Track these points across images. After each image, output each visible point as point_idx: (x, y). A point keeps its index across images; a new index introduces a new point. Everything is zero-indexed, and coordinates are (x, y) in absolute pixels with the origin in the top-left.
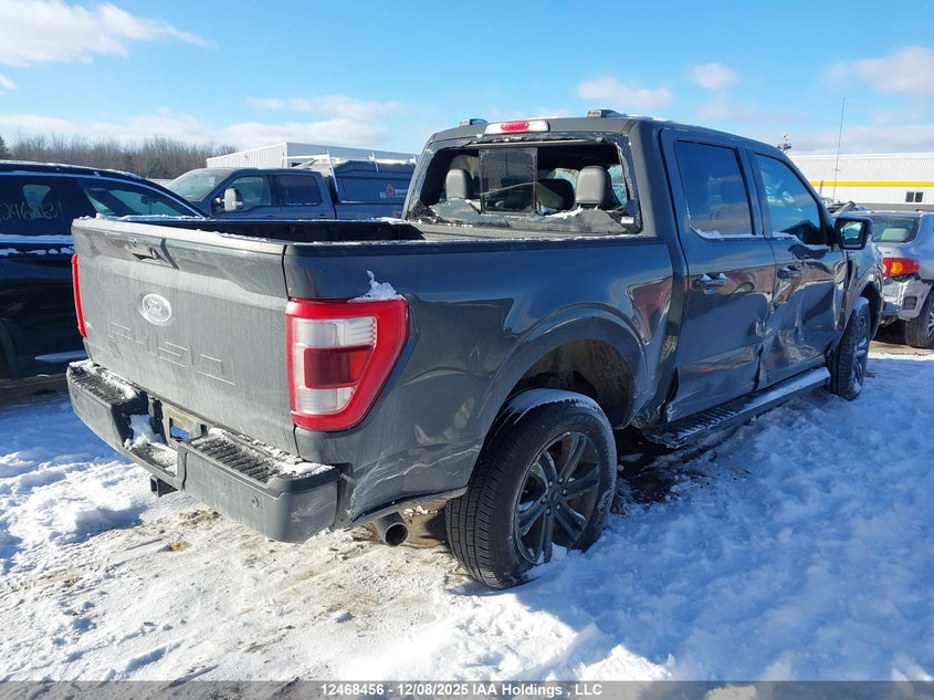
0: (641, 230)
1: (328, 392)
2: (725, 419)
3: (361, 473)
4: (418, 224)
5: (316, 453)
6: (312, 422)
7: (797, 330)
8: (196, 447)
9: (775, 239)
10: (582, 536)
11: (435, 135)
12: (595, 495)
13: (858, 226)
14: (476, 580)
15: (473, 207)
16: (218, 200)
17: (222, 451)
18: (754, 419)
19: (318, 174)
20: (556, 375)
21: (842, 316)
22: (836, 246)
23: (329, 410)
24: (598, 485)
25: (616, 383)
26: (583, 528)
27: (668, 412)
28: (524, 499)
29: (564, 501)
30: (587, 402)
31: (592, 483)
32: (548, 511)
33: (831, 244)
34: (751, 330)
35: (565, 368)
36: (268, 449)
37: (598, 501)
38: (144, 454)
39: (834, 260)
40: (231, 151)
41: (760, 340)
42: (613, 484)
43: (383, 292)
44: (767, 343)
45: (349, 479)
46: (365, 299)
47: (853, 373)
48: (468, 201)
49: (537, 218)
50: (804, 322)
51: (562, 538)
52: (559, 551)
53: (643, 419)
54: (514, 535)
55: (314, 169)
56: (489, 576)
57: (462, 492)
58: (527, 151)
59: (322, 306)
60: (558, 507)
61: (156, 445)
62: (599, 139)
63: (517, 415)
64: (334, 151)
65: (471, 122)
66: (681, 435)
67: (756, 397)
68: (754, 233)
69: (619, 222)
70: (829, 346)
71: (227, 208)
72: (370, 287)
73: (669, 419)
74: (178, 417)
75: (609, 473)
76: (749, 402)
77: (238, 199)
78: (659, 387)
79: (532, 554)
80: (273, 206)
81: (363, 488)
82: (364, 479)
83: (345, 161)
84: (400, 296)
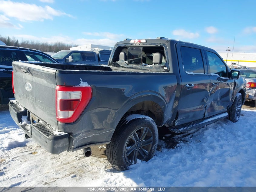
0: (169, 71)
1: (66, 112)
2: (194, 126)
3: (76, 136)
4: (111, 67)
5: (63, 129)
6: (62, 120)
7: (218, 101)
8: (34, 125)
9: (211, 75)
10: (147, 157)
11: (117, 43)
12: (151, 145)
13: (237, 73)
14: (114, 168)
15: (126, 62)
16: (67, 59)
17: (40, 127)
18: (205, 126)
19: (95, 53)
20: (143, 111)
21: (233, 98)
22: (231, 78)
23: (66, 117)
24: (152, 142)
25: (160, 113)
26: (147, 155)
27: (176, 123)
28: (128, 146)
29: (141, 147)
30: (149, 119)
31: (150, 142)
32: (136, 149)
33: (229, 77)
34: (203, 101)
35: (145, 108)
36: (52, 127)
37: (152, 147)
38: (24, 127)
39: (230, 82)
40: (77, 46)
41: (206, 103)
42: (157, 143)
43: (84, 84)
44: (208, 104)
45: (72, 137)
46: (78, 86)
47: (236, 114)
48: (125, 61)
49: (142, 66)
50: (220, 99)
51: (140, 157)
52: (139, 161)
53: (168, 124)
54: (125, 156)
55: (94, 51)
56: (117, 167)
57: (109, 143)
58: (140, 48)
59: (65, 88)
60: (140, 148)
61: (28, 124)
62: (159, 45)
63: (127, 121)
64: (100, 47)
65: (127, 39)
66: (180, 130)
67: (204, 120)
68: (204, 73)
69: (163, 69)
70: (228, 107)
71: (69, 61)
72: (80, 83)
73: (176, 125)
74: (34, 117)
75: (155, 139)
76: (202, 121)
77: (72, 59)
78: (173, 115)
79: (131, 161)
80: (82, 61)
81: (77, 140)
82: (77, 138)
83: (103, 50)
84: (90, 86)
